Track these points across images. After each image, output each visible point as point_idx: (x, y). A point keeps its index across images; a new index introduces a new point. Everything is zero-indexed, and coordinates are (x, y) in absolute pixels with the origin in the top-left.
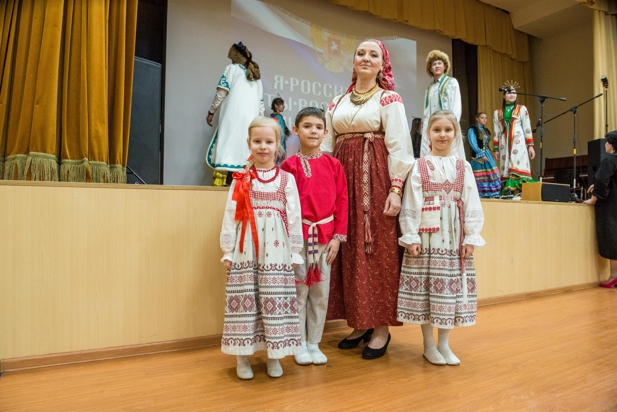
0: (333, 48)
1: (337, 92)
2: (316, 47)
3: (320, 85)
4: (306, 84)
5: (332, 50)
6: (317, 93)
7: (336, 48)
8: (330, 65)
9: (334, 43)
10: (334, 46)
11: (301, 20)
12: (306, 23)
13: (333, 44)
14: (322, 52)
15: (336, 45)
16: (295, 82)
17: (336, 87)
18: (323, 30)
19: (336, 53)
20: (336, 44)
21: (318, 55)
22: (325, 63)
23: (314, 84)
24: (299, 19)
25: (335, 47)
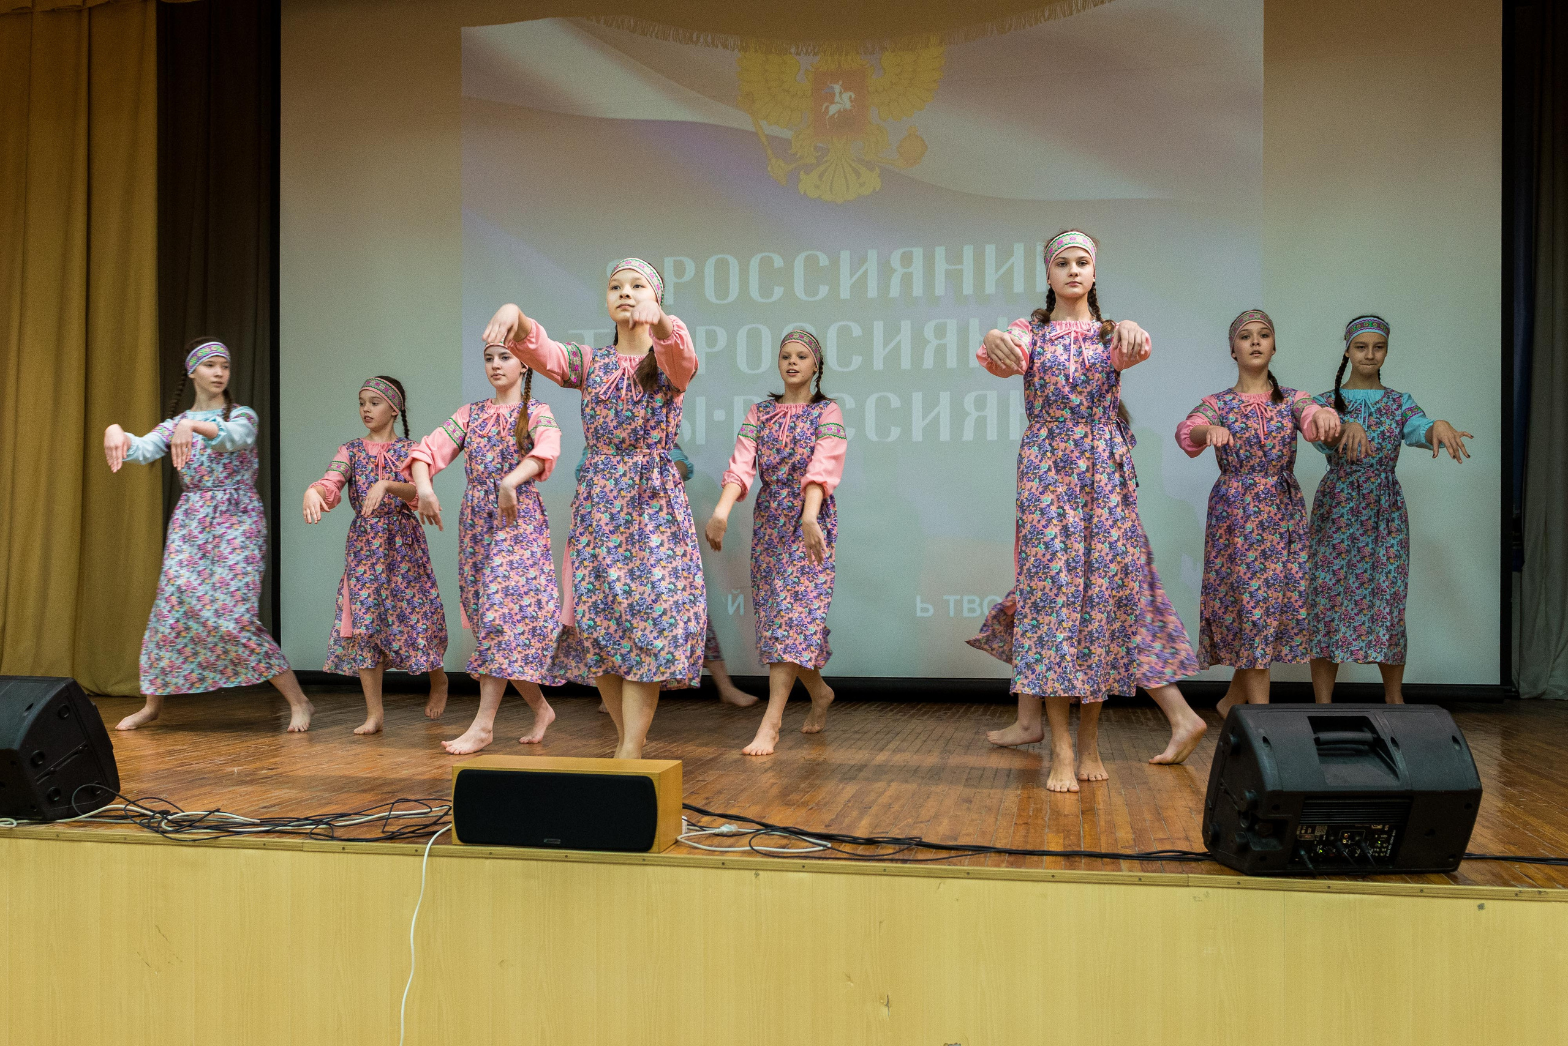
0: (833, 109)
1: (852, 276)
2: (764, 123)
3: (778, 261)
4: (722, 268)
5: (834, 115)
6: (765, 291)
7: (848, 105)
8: (821, 176)
9: (837, 88)
10: (837, 98)
11: (702, 40)
12: (725, 46)
13: (835, 95)
14: (787, 134)
15: (846, 96)
16: (679, 269)
17: (845, 256)
18: (793, 50)
19: (848, 123)
20: (846, 89)
21: (769, 152)
22: (802, 173)
23: (754, 263)
24: (695, 36)
25: (843, 100)
